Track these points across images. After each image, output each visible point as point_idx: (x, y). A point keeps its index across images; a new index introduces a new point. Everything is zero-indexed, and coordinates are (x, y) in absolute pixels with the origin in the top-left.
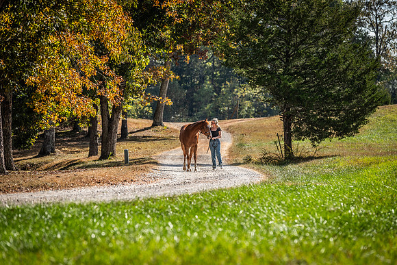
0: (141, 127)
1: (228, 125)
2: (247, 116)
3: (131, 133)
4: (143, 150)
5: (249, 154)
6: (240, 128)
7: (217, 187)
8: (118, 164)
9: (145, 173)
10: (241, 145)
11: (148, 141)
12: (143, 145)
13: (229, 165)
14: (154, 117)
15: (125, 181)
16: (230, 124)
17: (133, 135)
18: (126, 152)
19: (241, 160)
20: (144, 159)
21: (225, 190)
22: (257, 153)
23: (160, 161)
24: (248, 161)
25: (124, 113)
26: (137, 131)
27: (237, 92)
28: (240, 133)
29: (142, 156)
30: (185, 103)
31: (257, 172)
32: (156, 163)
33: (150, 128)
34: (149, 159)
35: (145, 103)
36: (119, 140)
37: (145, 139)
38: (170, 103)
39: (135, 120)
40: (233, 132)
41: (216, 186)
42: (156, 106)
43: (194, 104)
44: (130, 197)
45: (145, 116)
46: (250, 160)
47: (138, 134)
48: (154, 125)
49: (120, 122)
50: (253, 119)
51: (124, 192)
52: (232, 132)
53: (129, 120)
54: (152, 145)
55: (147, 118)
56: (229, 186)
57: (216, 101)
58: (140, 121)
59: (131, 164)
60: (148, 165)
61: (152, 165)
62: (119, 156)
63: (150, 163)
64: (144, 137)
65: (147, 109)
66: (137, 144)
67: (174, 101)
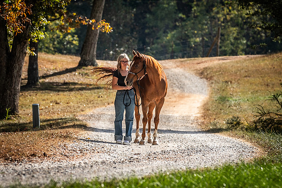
0: (60, 67)
1: (202, 66)
2: (234, 53)
3: (43, 77)
4: (62, 105)
5: (237, 114)
6: (222, 71)
7: (184, 168)
8: (22, 128)
9: (67, 142)
10: (223, 99)
11: (71, 90)
12: (63, 97)
13: (203, 132)
14: (82, 51)
15: (34, 155)
16: (206, 65)
17: (47, 80)
18: (35, 108)
19: (222, 123)
20: (65, 121)
21: (197, 172)
22: (250, 113)
23: (90, 124)
24: (234, 125)
25: (33, 45)
26: (55, 74)
27: (218, 13)
28: (221, 79)
29: (61, 116)
30: (132, 31)
31: (249, 144)
32: (84, 127)
33: (74, 70)
34: (72, 120)
35: (66, 29)
36: (24, 88)
37: (67, 87)
38: (108, 28)
39: (51, 57)
40: (211, 78)
41: (181, 165)
42: (85, 34)
43: (147, 31)
44: (42, 181)
45: (66, 49)
46: (238, 123)
47: (56, 79)
48: (81, 65)
49: (27, 59)
50: (244, 57)
51: (32, 173)
52: (209, 78)
53: (42, 56)
54: (79, 97)
55: (69, 52)
56: (202, 166)
57: (183, 27)
58: (58, 57)
59: (43, 128)
60: (71, 130)
61: (77, 130)
62: (24, 115)
63: (74, 126)
64: (65, 84)
65: (69, 38)
66: (53, 96)
67: (115, 25)
